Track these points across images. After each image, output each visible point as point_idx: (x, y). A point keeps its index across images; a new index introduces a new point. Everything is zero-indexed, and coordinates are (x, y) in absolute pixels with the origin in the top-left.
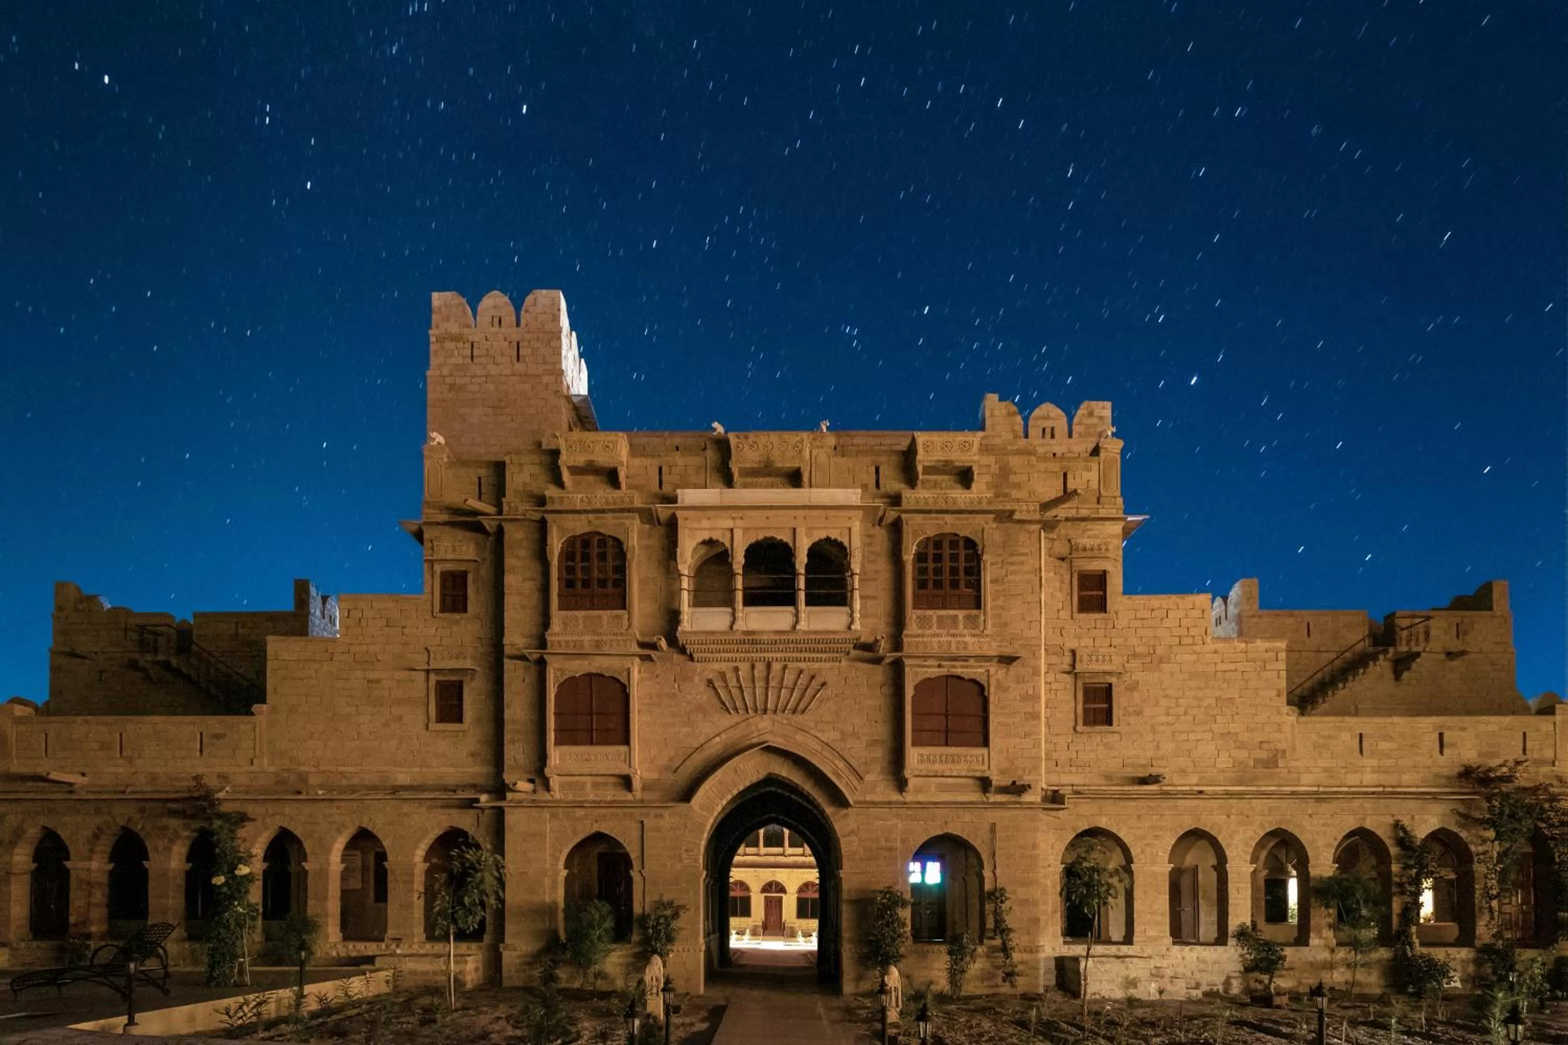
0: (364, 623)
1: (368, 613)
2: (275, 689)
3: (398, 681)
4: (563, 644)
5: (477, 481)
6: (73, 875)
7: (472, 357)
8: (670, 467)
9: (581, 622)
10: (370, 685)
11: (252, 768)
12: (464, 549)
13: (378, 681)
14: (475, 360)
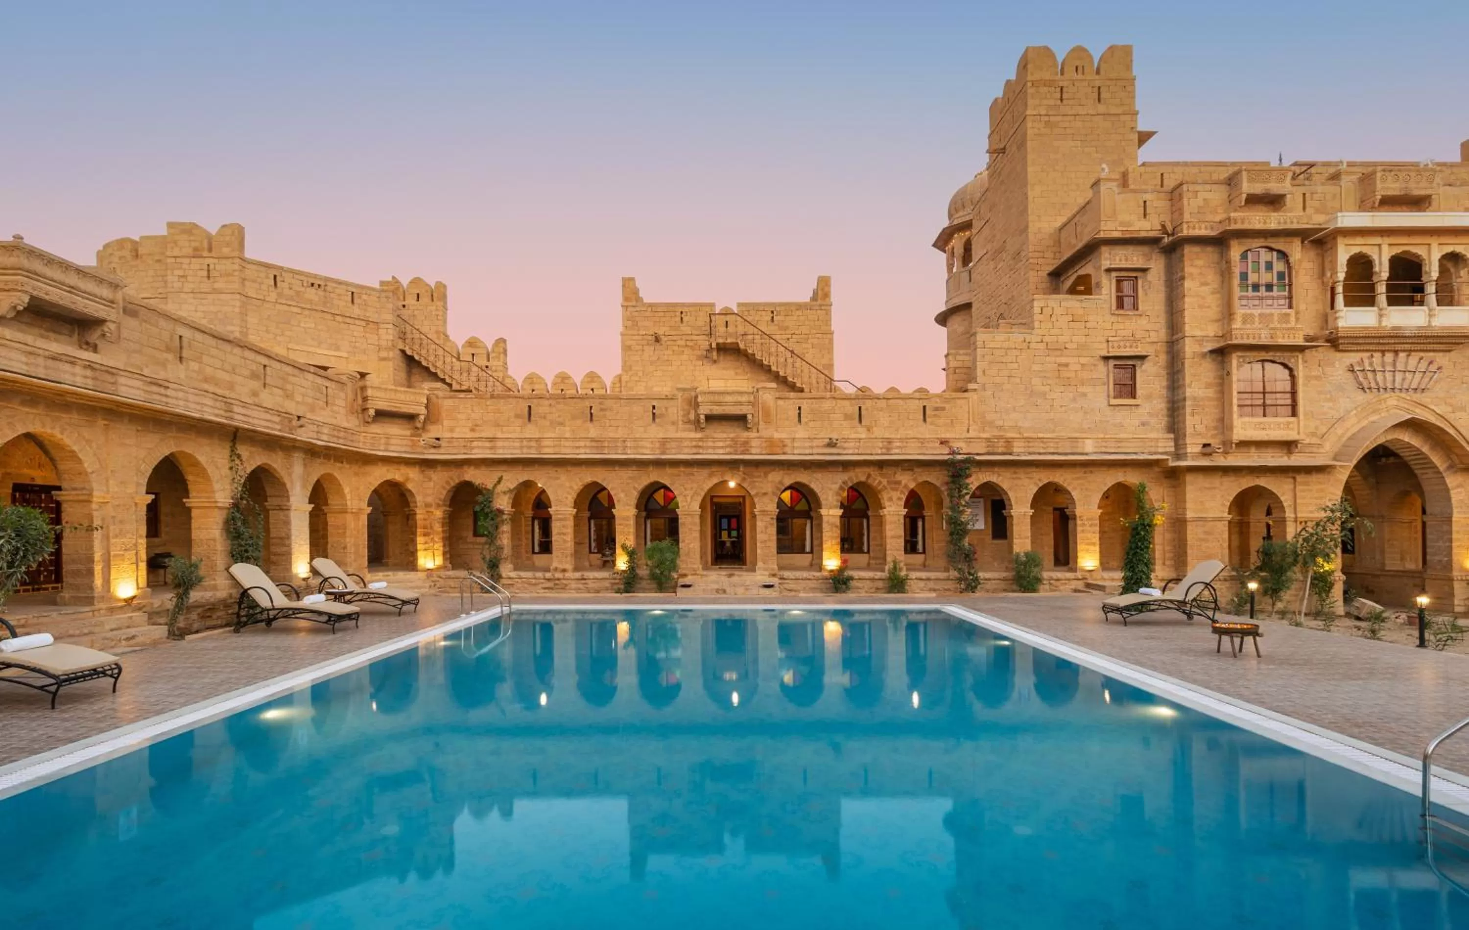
0: (1054, 319)
1: (1058, 311)
2: (984, 372)
3: (1083, 365)
4: (1245, 336)
5: (1142, 204)
6: (825, 519)
7: (1061, 100)
8: (1312, 193)
9: (1257, 319)
10: (1060, 368)
11: (968, 436)
12: (1135, 258)
13: (1067, 365)
14: (1064, 102)
